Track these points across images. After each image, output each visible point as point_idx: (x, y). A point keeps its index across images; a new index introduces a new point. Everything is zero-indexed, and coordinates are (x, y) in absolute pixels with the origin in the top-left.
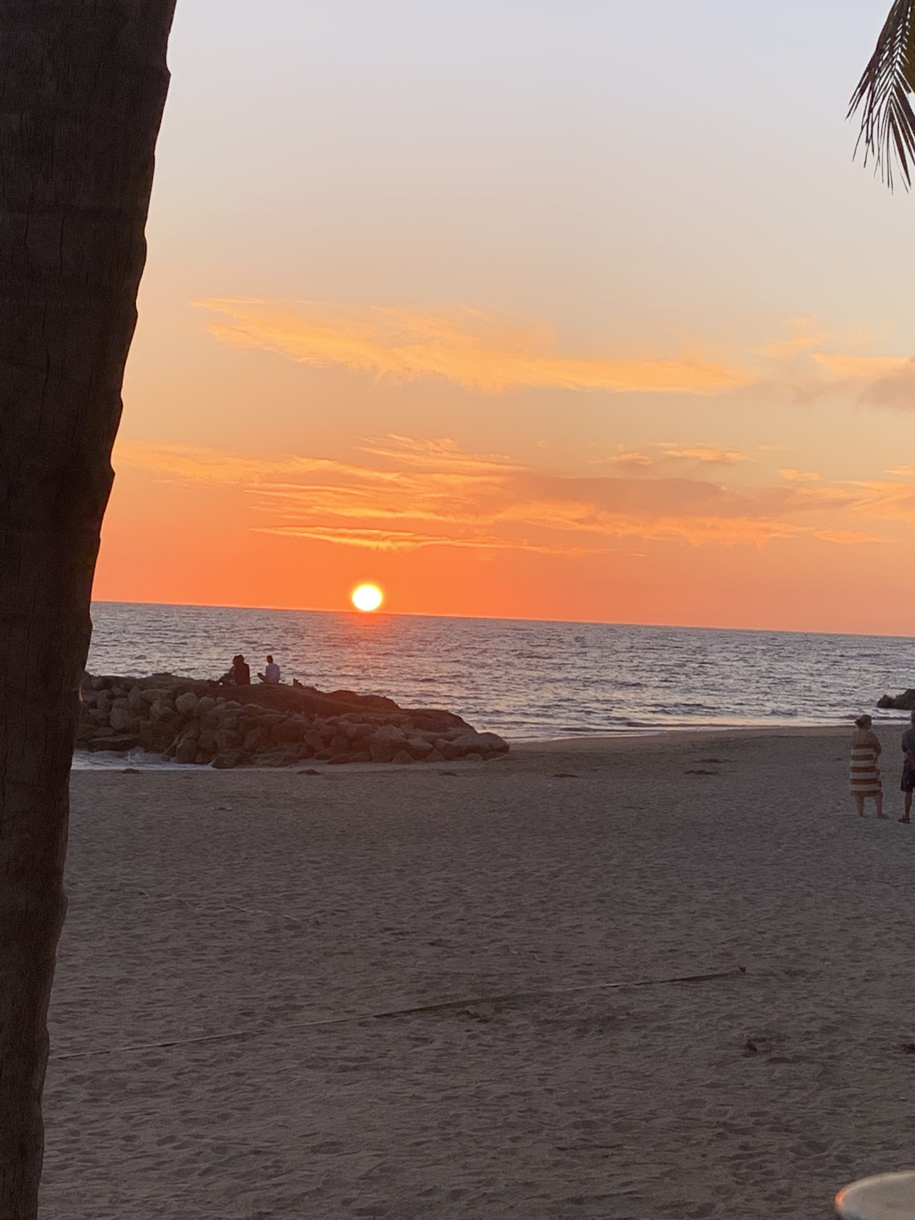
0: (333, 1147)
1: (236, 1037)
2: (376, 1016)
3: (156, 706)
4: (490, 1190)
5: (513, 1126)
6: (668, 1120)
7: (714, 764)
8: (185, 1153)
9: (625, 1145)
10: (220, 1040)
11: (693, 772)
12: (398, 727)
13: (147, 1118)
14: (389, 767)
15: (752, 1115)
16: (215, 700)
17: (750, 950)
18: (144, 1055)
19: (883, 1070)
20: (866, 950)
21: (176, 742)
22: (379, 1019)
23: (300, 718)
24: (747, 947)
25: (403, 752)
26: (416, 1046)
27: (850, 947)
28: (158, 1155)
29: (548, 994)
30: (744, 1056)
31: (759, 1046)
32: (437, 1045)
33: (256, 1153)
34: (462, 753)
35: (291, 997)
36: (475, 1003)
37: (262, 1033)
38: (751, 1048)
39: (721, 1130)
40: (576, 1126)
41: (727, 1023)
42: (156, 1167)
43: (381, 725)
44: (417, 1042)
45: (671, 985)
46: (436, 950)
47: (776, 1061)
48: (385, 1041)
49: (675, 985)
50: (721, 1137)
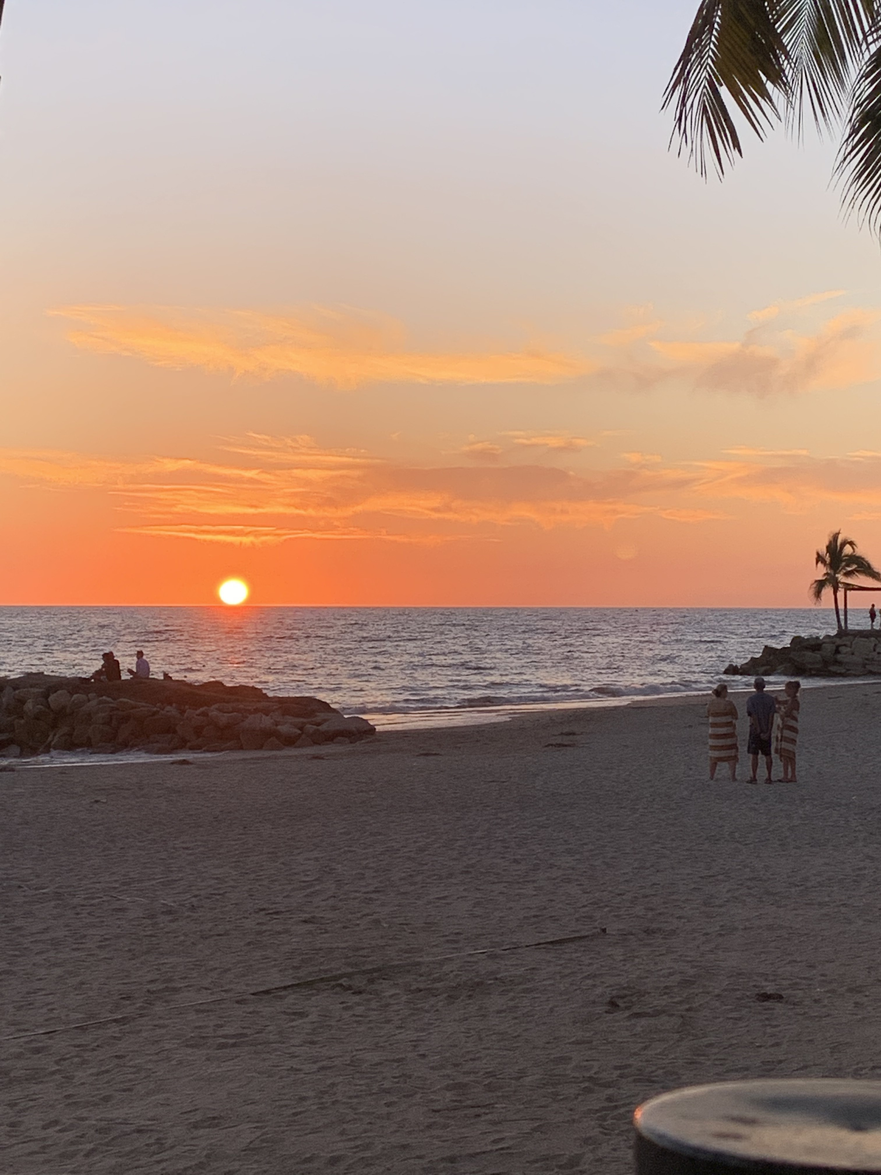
0: (214, 1122)
1: (115, 1021)
2: (253, 994)
3: (29, 706)
4: (368, 1154)
5: (388, 1091)
6: (537, 1077)
7: (571, 737)
8: (70, 1135)
9: (496, 1103)
10: (102, 1025)
11: (552, 745)
12: (267, 715)
13: (31, 1103)
14: (259, 754)
15: (616, 1068)
16: (87, 696)
17: (610, 911)
18: (26, 1043)
19: (740, 1019)
20: (720, 906)
21: (50, 739)
22: (256, 997)
23: (171, 710)
24: (607, 909)
25: (273, 739)
26: (293, 1020)
27: (705, 904)
28: (44, 1139)
29: (419, 964)
30: (606, 1012)
31: (620, 1003)
32: (313, 1017)
33: (139, 1131)
34: (330, 737)
35: (170, 980)
36: (349, 976)
37: (141, 1016)
38: (613, 1004)
39: (587, 1084)
40: (448, 1088)
41: (590, 982)
42: (41, 1150)
43: (251, 713)
44: (293, 1017)
45: (536, 949)
46: (309, 927)
47: (638, 1015)
48: (262, 1017)
49: (540, 949)
50: (588, 1090)
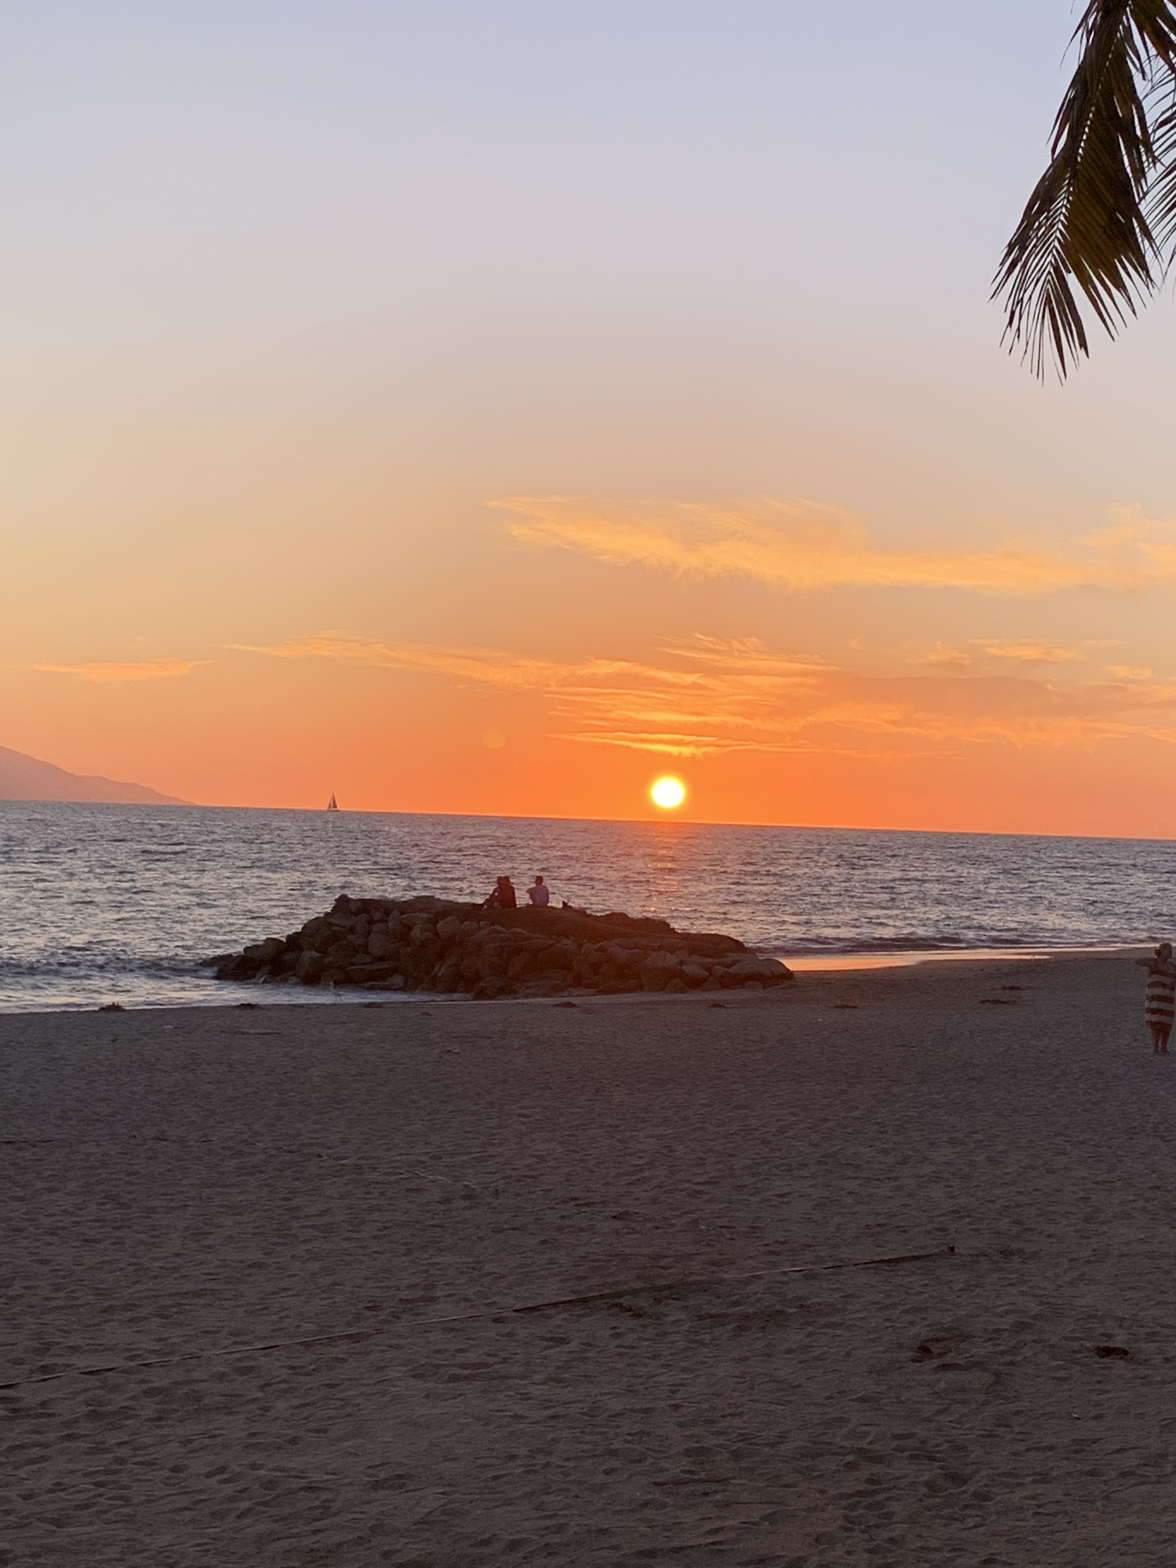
0: (399, 1481)
1: (348, 1336)
2: (516, 1311)
4: (556, 1539)
5: (614, 1453)
6: (797, 1444)
7: (1014, 992)
8: (230, 1489)
9: (732, 1478)
10: (331, 1342)
11: (988, 1001)
12: (672, 953)
13: (208, 1441)
14: (658, 997)
15: (895, 1437)
16: (479, 924)
17: (970, 1224)
18: (238, 1359)
19: (1064, 1380)
20: (1103, 1223)
22: (518, 1314)
23: (567, 943)
24: (968, 1220)
25: (676, 980)
26: (548, 1348)
27: (1086, 1220)
28: (200, 1492)
29: (720, 1282)
30: (913, 1361)
31: (935, 1349)
32: (572, 1346)
33: (309, 1488)
34: (740, 981)
35: (432, 1286)
36: (635, 1293)
37: (379, 1331)
38: (924, 1351)
39: (853, 1458)
40: (687, 1453)
41: (909, 1318)
42: (191, 1506)
43: (654, 951)
44: (551, 1343)
45: (865, 1269)
46: (618, 1224)
47: (946, 1367)
48: (516, 1341)
49: (869, 1268)
50: (851, 1466)
